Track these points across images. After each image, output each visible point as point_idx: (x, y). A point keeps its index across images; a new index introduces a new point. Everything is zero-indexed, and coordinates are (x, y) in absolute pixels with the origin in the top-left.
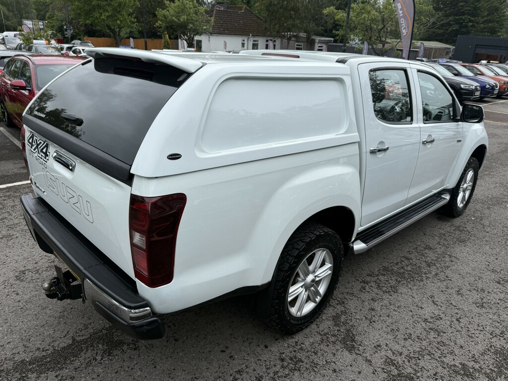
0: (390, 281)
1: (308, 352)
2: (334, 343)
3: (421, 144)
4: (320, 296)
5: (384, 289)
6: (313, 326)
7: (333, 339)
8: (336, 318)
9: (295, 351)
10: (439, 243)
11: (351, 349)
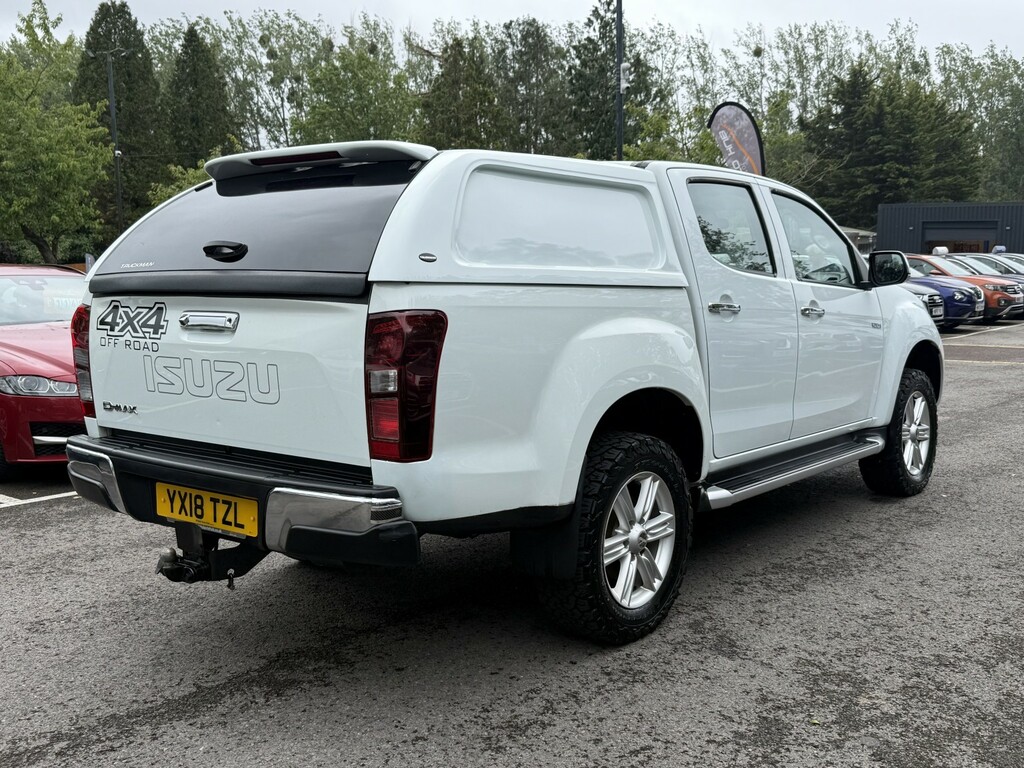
0: (789, 579)
1: (652, 663)
2: (698, 651)
3: (799, 314)
4: (660, 578)
5: (779, 589)
6: (654, 636)
7: (696, 647)
8: (696, 626)
9: (629, 664)
10: (879, 530)
11: (731, 656)
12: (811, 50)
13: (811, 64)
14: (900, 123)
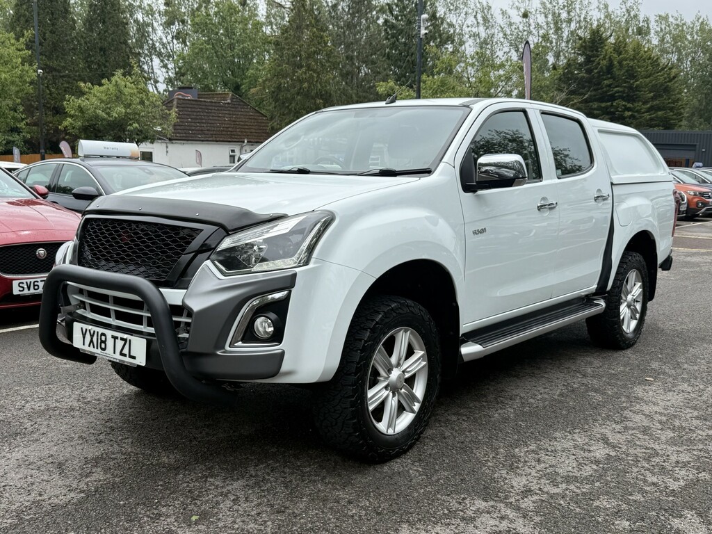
12: (564, 15)
13: (564, 26)
14: (627, 71)
